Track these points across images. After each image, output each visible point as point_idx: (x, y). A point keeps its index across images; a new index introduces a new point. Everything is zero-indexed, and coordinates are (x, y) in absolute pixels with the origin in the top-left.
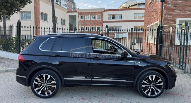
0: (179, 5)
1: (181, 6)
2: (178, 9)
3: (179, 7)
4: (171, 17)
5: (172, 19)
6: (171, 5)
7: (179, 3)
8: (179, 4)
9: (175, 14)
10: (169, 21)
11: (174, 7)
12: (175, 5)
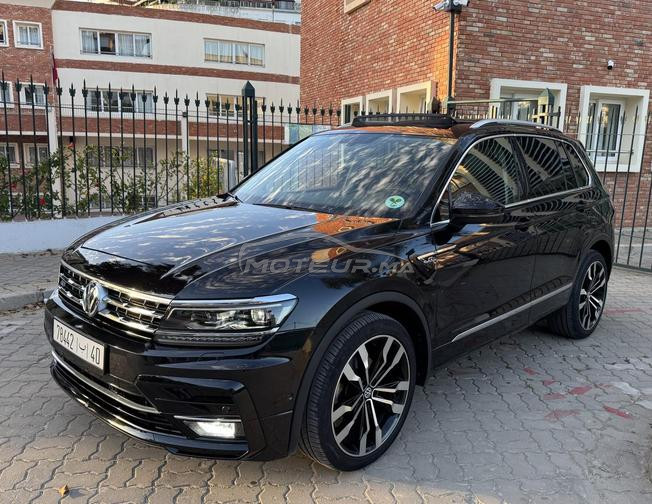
0: (499, 32)
1: (505, 37)
2: (498, 45)
3: (500, 41)
4: (477, 74)
5: (479, 78)
6: (477, 29)
7: (501, 24)
8: (499, 27)
9: (488, 62)
10: (471, 86)
11: (488, 36)
12: (489, 30)
